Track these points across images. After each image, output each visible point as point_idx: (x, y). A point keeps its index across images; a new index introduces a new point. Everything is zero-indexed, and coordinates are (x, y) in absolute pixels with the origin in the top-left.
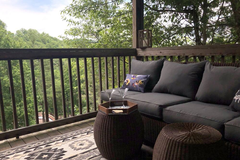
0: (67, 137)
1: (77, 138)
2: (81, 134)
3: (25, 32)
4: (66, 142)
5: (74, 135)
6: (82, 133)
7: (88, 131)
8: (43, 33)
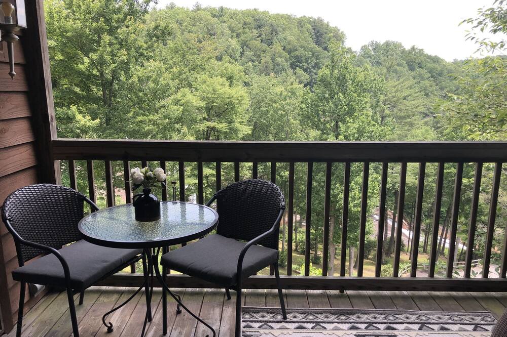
0: (429, 321)
1: (449, 332)
2: (461, 324)
3: (376, 47)
4: (426, 333)
5: (443, 321)
6: (462, 322)
7: (476, 322)
8: (413, 48)
